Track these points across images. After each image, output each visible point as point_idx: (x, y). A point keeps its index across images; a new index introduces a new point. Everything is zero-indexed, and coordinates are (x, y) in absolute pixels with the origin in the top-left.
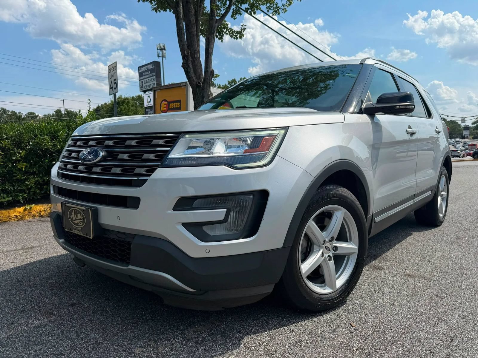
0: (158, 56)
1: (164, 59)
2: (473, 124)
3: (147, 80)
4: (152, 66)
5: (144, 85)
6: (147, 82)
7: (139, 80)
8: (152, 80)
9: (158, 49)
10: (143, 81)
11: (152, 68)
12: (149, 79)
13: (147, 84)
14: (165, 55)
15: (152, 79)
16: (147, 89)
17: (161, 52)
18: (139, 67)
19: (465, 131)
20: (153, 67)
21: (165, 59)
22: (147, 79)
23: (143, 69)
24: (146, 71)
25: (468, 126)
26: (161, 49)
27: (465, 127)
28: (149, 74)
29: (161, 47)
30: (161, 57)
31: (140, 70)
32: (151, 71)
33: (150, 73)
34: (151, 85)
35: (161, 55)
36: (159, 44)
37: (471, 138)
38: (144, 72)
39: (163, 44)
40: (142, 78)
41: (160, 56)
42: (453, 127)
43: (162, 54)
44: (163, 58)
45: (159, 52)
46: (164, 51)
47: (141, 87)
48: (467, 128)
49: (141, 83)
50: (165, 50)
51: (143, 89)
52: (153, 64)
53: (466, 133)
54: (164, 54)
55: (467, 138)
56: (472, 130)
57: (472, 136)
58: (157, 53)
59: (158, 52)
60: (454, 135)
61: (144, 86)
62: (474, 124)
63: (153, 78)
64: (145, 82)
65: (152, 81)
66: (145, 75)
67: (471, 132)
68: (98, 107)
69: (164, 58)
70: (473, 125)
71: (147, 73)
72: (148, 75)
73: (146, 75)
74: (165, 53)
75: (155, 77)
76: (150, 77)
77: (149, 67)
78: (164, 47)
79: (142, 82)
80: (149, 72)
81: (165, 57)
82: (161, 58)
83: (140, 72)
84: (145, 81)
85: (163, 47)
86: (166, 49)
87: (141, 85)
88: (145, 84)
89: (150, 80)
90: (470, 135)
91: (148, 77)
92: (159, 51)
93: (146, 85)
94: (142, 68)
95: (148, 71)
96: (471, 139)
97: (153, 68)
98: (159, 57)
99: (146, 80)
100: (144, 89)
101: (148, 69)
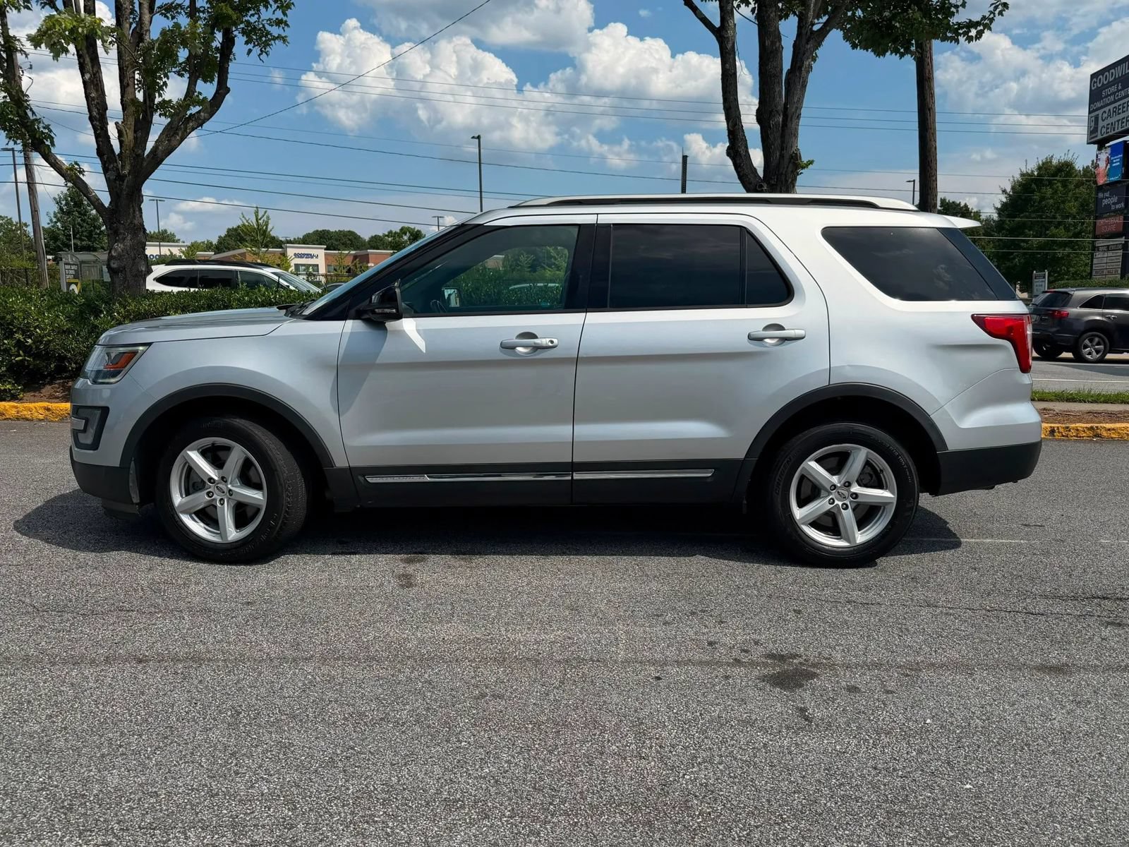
3: (1109, 110)
5: (1101, 123)
6: (1110, 115)
7: (1090, 113)
8: (1123, 108)
10: (1100, 112)
11: (1127, 71)
12: (1117, 104)
13: (1110, 121)
15: (1125, 106)
16: (1107, 135)
18: (1093, 76)
22: (1111, 107)
23: (1103, 79)
24: (1110, 84)
28: (1118, 91)
31: (1095, 83)
32: (1125, 81)
33: (1120, 87)
34: (1120, 122)
38: (1105, 87)
40: (1098, 105)
47: (1092, 131)
49: (1093, 118)
51: (1096, 136)
61: (1099, 129)
63: (1127, 102)
64: (1105, 116)
66: (1106, 97)
71: (1113, 89)
72: (1114, 93)
73: (1110, 95)
76: (1118, 100)
77: (1120, 71)
79: (1097, 118)
83: (1093, 88)
84: (1105, 112)
87: (1093, 124)
88: (1103, 120)
89: (1119, 109)
91: (1115, 101)
93: (1105, 123)
94: (1101, 77)
95: (1116, 82)
99: (1106, 109)
100: (1099, 137)
101: (1117, 76)
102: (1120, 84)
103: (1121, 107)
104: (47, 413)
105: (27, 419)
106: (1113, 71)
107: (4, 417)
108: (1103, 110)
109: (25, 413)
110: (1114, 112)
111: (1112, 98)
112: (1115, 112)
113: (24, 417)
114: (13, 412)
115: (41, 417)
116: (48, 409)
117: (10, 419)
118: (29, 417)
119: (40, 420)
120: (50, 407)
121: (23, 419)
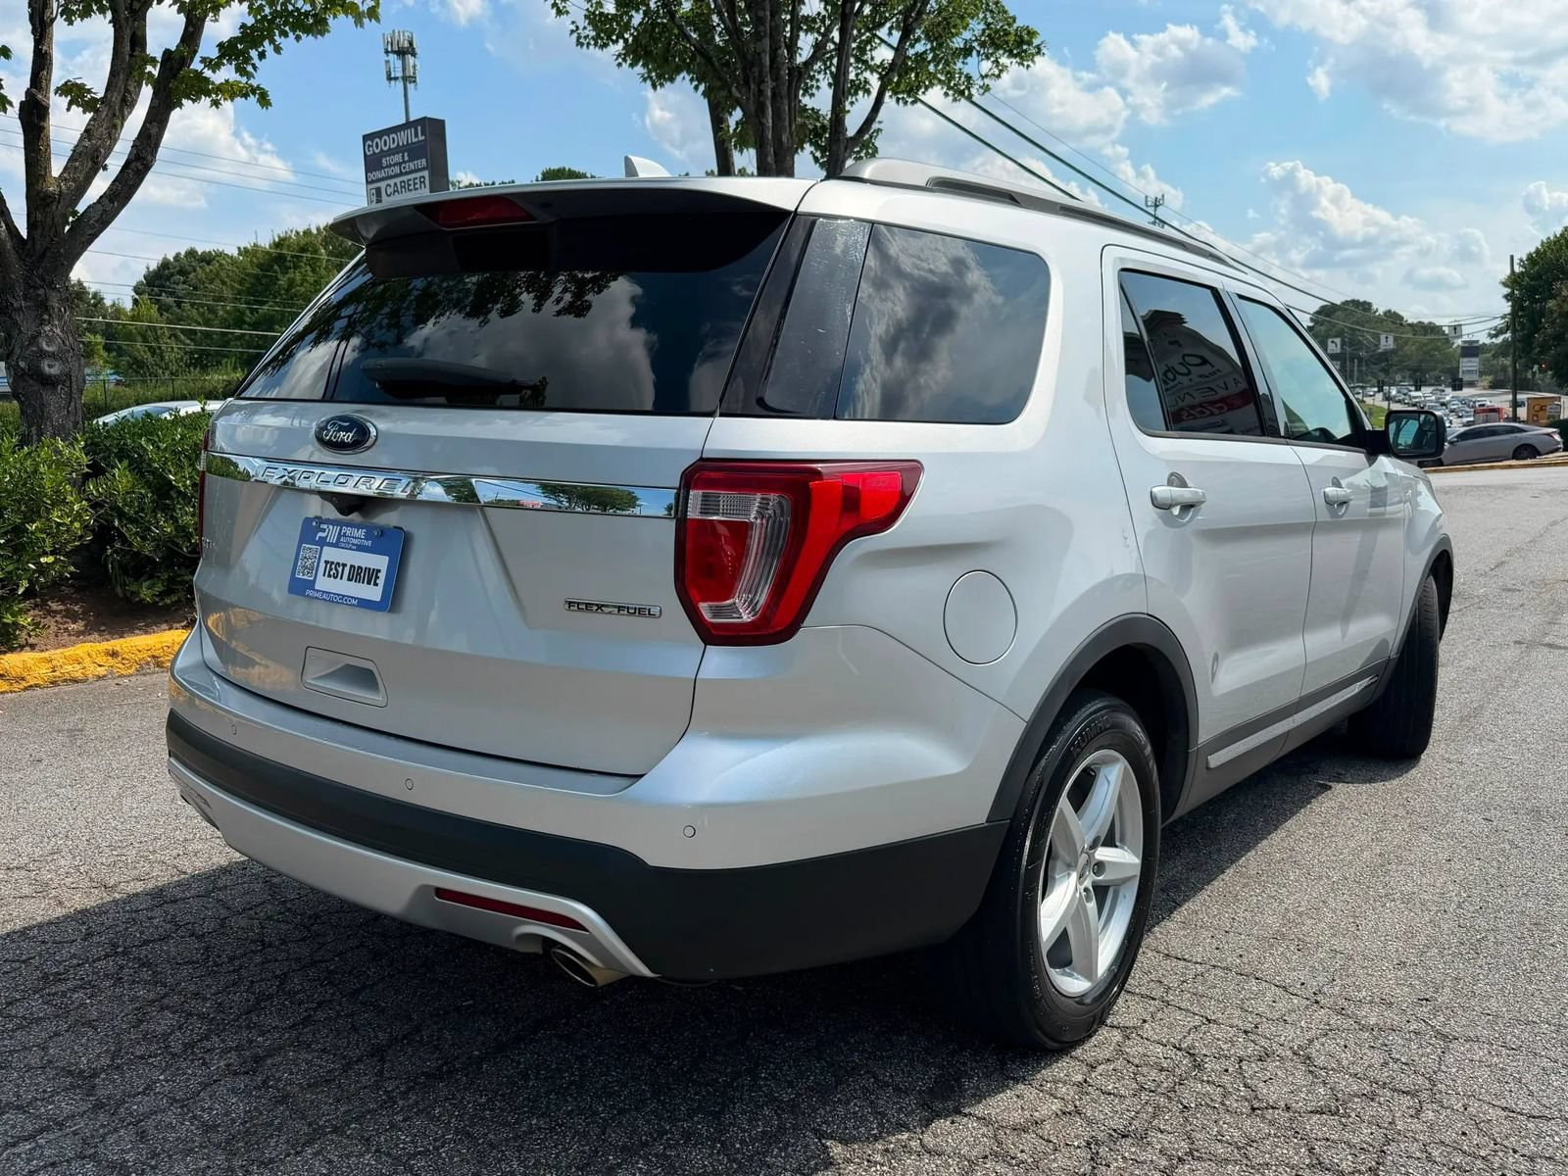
0: (390, 78)
1: (411, 87)
2: (1491, 336)
3: (395, 184)
4: (416, 135)
6: (395, 191)
7: (368, 183)
8: (415, 184)
9: (390, 49)
10: (382, 185)
11: (415, 140)
12: (405, 178)
14: (414, 73)
15: (417, 181)
17: (399, 63)
18: (366, 138)
19: (1465, 360)
20: (421, 138)
21: (416, 89)
22: (398, 180)
23: (381, 144)
24: (391, 152)
25: (1477, 341)
26: (402, 53)
27: (1467, 345)
28: (404, 162)
29: (400, 46)
30: (400, 80)
31: (369, 146)
32: (413, 151)
33: (406, 158)
35: (399, 74)
36: (394, 31)
37: (1486, 384)
38: (385, 154)
39: (406, 34)
40: (379, 174)
41: (396, 79)
42: (1425, 345)
43: (404, 70)
44: (408, 85)
45: (392, 63)
46: (410, 60)
48: (1471, 350)
49: (374, 191)
50: (414, 54)
52: (419, 128)
53: (1469, 365)
54: (412, 70)
55: (1471, 384)
56: (1489, 355)
57: (1490, 378)
58: (384, 63)
59: (387, 62)
60: (1431, 373)
62: (1496, 336)
63: (421, 177)
64: (390, 190)
65: (416, 189)
66: (389, 166)
67: (1484, 362)
68: (165, 265)
69: (413, 85)
70: (1491, 338)
71: (398, 158)
72: (400, 164)
73: (394, 165)
74: (414, 66)
75: (426, 173)
76: (407, 173)
77: (403, 138)
78: (411, 43)
79: (378, 190)
80: (403, 156)
81: (414, 82)
82: (400, 84)
83: (368, 153)
84: (389, 186)
85: (406, 45)
86: (417, 50)
87: (374, 198)
88: (388, 196)
89: (409, 185)
90: (1481, 373)
91: (401, 174)
92: (392, 57)
94: (377, 140)
95: (398, 150)
96: (1484, 389)
97: (419, 141)
98: (393, 82)
99: (391, 182)
101: (401, 144)
102: (406, 154)
103: (411, 182)
104: (111, 661)
105: (75, 681)
106: (394, 135)
107: (24, 684)
108: (389, 182)
109: (70, 668)
110: (401, 187)
111: (397, 170)
112: (404, 187)
113: (68, 677)
114: (44, 671)
115: (102, 671)
116: (114, 654)
117: (37, 685)
118: (78, 675)
119: (99, 678)
120: (118, 648)
121: (65, 681)
